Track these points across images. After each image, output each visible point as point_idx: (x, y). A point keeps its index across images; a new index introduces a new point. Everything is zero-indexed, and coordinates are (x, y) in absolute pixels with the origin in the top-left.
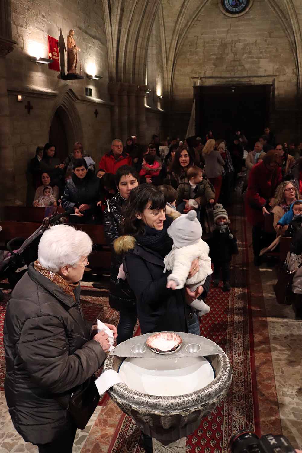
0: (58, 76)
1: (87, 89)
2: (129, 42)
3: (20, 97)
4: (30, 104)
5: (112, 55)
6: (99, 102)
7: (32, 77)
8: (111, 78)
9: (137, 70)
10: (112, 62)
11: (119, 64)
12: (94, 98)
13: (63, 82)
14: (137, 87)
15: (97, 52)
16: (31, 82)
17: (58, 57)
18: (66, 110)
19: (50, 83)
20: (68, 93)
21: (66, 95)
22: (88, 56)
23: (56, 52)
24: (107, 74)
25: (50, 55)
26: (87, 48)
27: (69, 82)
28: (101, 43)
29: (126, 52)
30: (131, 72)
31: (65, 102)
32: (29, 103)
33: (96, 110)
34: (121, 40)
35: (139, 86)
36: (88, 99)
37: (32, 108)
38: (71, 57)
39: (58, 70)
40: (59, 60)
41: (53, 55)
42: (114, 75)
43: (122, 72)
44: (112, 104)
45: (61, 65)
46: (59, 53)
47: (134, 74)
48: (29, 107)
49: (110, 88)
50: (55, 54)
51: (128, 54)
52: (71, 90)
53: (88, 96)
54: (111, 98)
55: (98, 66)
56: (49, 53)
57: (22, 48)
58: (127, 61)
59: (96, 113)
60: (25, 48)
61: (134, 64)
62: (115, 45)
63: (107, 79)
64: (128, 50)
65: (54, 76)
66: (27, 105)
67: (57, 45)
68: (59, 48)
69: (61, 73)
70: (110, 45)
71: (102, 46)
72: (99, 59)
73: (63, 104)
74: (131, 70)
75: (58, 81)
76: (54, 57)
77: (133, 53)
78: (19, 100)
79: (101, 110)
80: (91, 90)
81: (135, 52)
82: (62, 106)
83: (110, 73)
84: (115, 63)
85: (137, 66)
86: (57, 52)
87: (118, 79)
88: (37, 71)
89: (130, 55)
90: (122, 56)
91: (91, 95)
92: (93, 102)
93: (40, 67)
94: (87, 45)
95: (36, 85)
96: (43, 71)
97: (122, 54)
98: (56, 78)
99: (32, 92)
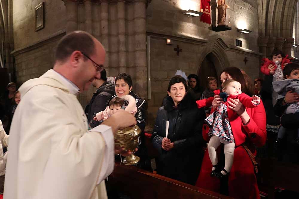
0: (209, 28)
1: (237, 41)
2: (278, 4)
3: (169, 41)
4: (179, 48)
5: (262, 16)
6: (248, 51)
7: (183, 26)
8: (260, 34)
9: (284, 26)
10: (262, 21)
11: (269, 23)
12: (244, 47)
13: (213, 33)
14: (284, 40)
15: (248, 13)
16: (182, 30)
17: (210, 13)
18: (217, 56)
19: (201, 32)
20: (218, 42)
21: (216, 43)
22: (239, 14)
23: (207, 9)
24: (257, 31)
25: (202, 10)
26: (238, 9)
27: (219, 33)
28: (253, 6)
29: (274, 12)
30: (279, 28)
31: (216, 49)
32: (178, 46)
33: (246, 58)
34: (270, 3)
35: (286, 40)
36: (237, 48)
37: (181, 50)
38: (221, 12)
39: (209, 23)
40: (210, 15)
41: (204, 10)
42: (264, 32)
43: (271, 28)
44: (261, 54)
45: (212, 19)
46: (211, 10)
47: (281, 29)
48: (178, 50)
49: (259, 41)
50: (207, 10)
51: (276, 14)
52: (220, 39)
53: (238, 46)
54: (261, 50)
55: (248, 23)
56: (201, 9)
57: (175, 4)
58: (275, 20)
59: (246, 60)
60: (177, 4)
61: (282, 21)
62: (265, 7)
63: (257, 35)
64: (277, 11)
65: (205, 28)
66: (176, 47)
67: (209, 3)
68: (211, 6)
69: (212, 26)
70: (260, 8)
71: (252, 8)
72: (250, 19)
73: (213, 51)
74: (279, 26)
75: (209, 31)
76: (206, 12)
77: (281, 13)
78: (168, 43)
79: (250, 58)
80: (242, 41)
81: (283, 12)
82: (213, 52)
83: (260, 30)
84: (264, 21)
85: (284, 23)
86: (209, 9)
87: (267, 34)
88: (189, 22)
89: (278, 15)
90: (271, 16)
91: (241, 46)
92: (242, 51)
93: (191, 19)
94: (238, 6)
95: (186, 33)
96: (194, 23)
97: (271, 14)
98: (207, 29)
99: (180, 37)
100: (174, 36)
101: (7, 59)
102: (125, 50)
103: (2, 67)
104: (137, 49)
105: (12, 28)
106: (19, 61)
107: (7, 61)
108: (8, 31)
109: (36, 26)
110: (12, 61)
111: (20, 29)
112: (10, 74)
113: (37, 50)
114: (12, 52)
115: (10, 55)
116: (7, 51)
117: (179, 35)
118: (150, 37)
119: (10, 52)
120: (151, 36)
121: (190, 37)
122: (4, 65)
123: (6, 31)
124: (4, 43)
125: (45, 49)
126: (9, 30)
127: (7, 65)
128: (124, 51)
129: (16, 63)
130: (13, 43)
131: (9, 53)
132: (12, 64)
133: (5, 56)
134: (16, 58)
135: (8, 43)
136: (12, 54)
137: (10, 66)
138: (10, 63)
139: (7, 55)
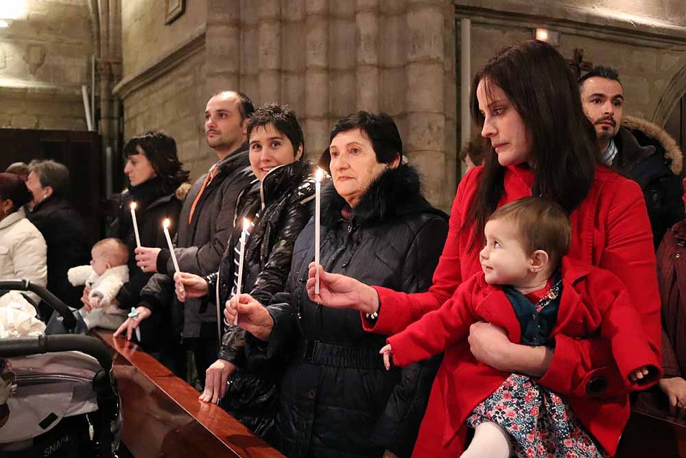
3: (543, 35)
32: (577, 54)
37: (587, 67)
95: (612, 8)
99: (583, 21)
100: (561, 17)
101: (103, 106)
102: (374, 60)
103: (90, 128)
104: (412, 57)
105: (118, 21)
106: (131, 113)
107: (103, 113)
108: (108, 31)
109: (167, 8)
110: (116, 114)
111: (136, 20)
112: (108, 150)
113: (169, 78)
114: (116, 89)
116: (103, 85)
117: (581, 15)
118: (473, 23)
119: (113, 88)
120: (476, 18)
121: (625, 23)
122: (96, 125)
123: (103, 28)
124: (96, 64)
125: (185, 75)
126: (111, 29)
127: (103, 124)
128: (372, 65)
129: (126, 118)
130: (119, 63)
131: (109, 90)
132: (116, 122)
133: (98, 100)
134: (126, 104)
135: (109, 64)
136: (117, 94)
137: (110, 127)
138: (110, 118)
139: (103, 95)
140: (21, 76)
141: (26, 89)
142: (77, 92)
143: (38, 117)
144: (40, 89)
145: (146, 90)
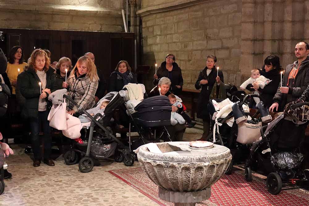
101: (132, 20)
103: (126, 31)
106: (149, 24)
107: (132, 23)
110: (138, 24)
113: (183, 11)
114: (140, 12)
115: (136, 16)
116: (132, 9)
119: (137, 11)
122: (129, 30)
127: (132, 28)
129: (143, 26)
131: (135, 12)
132: (138, 28)
133: (129, 16)
134: (144, 19)
136: (139, 14)
137: (135, 30)
138: (135, 26)
139: (132, 15)
140: (94, 5)
141: (97, 12)
142: (120, 13)
143: (101, 25)
144: (103, 12)
145: (163, 14)
